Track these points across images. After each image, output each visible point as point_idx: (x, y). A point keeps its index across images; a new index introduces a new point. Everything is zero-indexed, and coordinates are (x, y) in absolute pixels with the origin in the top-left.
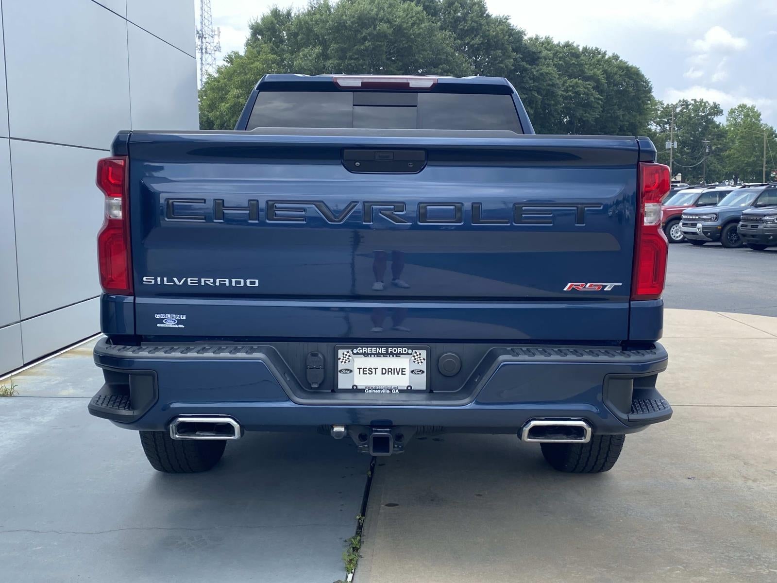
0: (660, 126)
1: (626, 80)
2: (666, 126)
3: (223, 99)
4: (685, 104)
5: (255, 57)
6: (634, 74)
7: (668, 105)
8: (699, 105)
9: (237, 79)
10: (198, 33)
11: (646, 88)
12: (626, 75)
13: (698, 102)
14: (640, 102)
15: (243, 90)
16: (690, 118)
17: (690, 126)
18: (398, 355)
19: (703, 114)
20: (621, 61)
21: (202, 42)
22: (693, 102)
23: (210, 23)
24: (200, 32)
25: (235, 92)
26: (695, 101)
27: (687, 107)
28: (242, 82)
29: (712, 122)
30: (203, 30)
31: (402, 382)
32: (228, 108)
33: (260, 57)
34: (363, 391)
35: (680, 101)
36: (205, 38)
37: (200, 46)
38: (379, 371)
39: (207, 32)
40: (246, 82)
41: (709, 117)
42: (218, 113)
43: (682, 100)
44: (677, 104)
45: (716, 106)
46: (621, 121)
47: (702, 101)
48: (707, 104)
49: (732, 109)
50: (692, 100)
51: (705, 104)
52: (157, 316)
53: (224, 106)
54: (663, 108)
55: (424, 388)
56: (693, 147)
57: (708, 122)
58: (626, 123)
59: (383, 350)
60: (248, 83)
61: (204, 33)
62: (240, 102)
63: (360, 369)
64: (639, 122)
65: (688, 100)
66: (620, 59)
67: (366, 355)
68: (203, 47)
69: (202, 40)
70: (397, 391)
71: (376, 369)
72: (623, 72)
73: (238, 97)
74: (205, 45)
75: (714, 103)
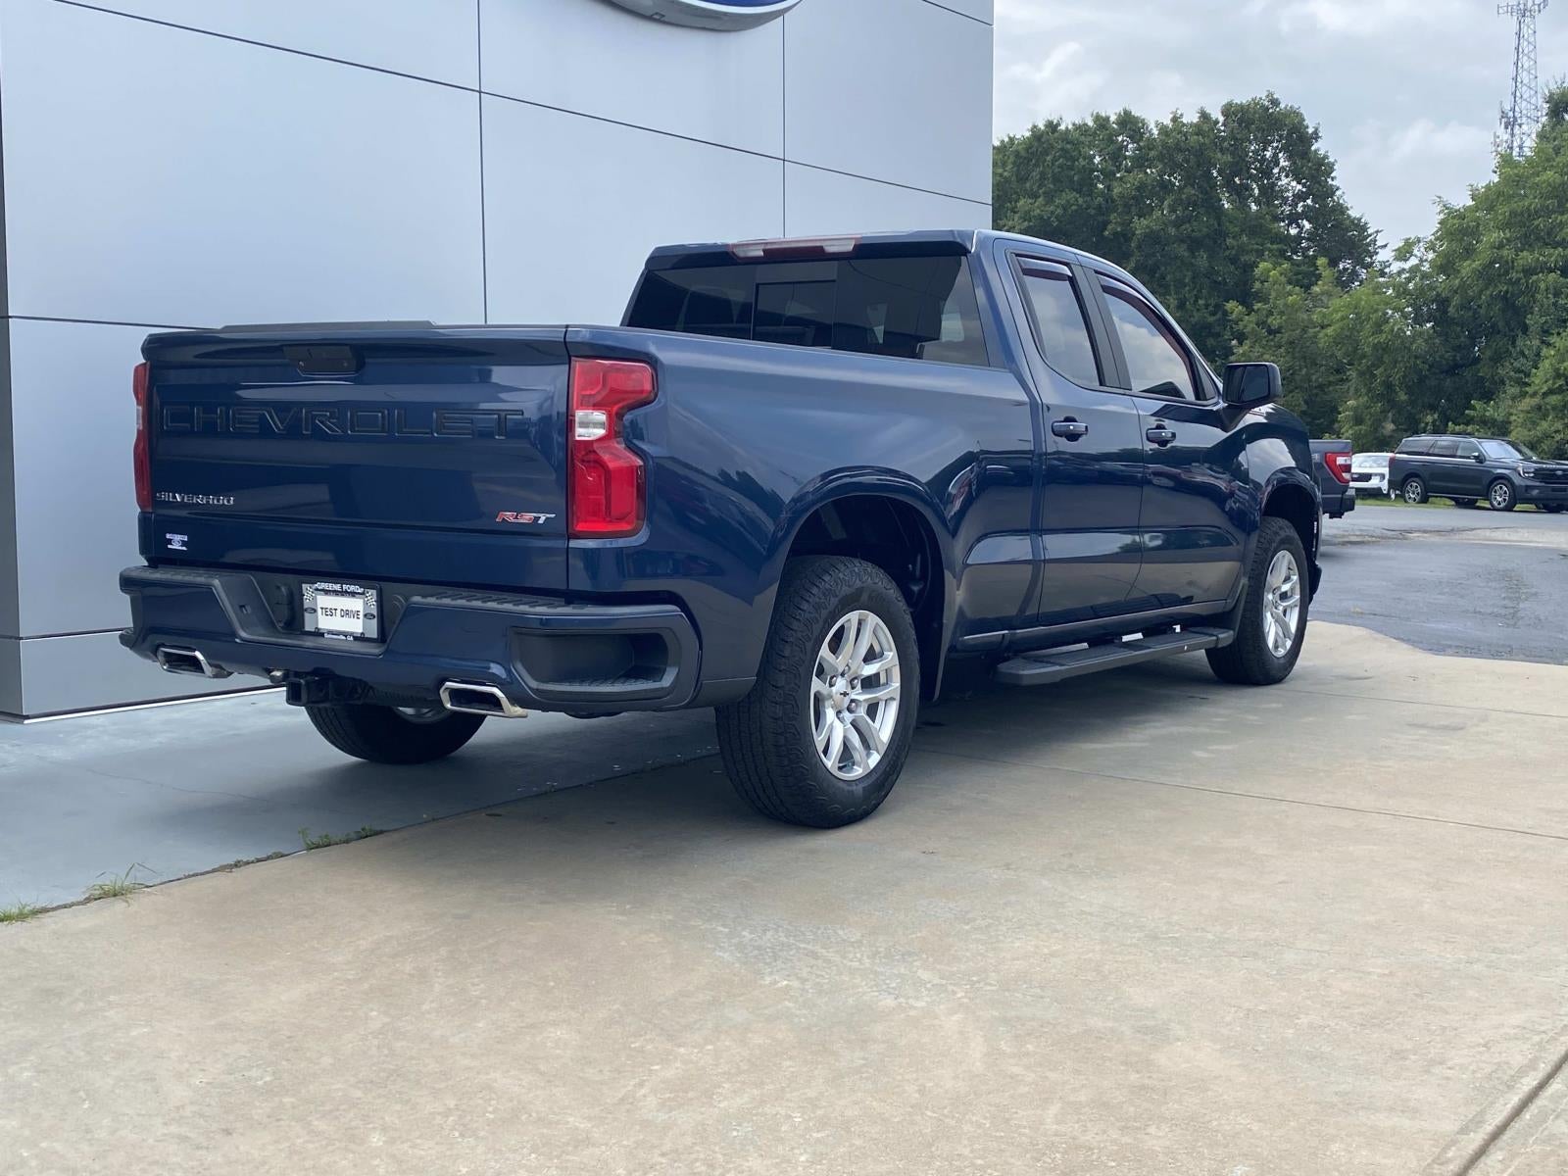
3: (1469, 252)
5: (1548, 160)
9: (1503, 210)
10: (1504, 115)
15: (1514, 232)
18: (353, 594)
21: (1513, 135)
23: (1532, 92)
24: (1511, 114)
25: (1496, 236)
28: (1513, 214)
30: (1517, 109)
31: (356, 626)
32: (1474, 271)
33: (1558, 160)
34: (322, 635)
36: (1520, 125)
37: (1506, 142)
38: (338, 612)
39: (1524, 112)
40: (1522, 214)
42: (1457, 282)
52: (168, 536)
53: (1467, 268)
55: (375, 636)
59: (337, 587)
60: (1526, 215)
61: (1518, 115)
62: (1502, 257)
63: (322, 608)
67: (327, 592)
68: (1515, 144)
69: (1512, 129)
70: (352, 638)
71: (336, 610)
73: (1501, 246)
74: (1518, 140)
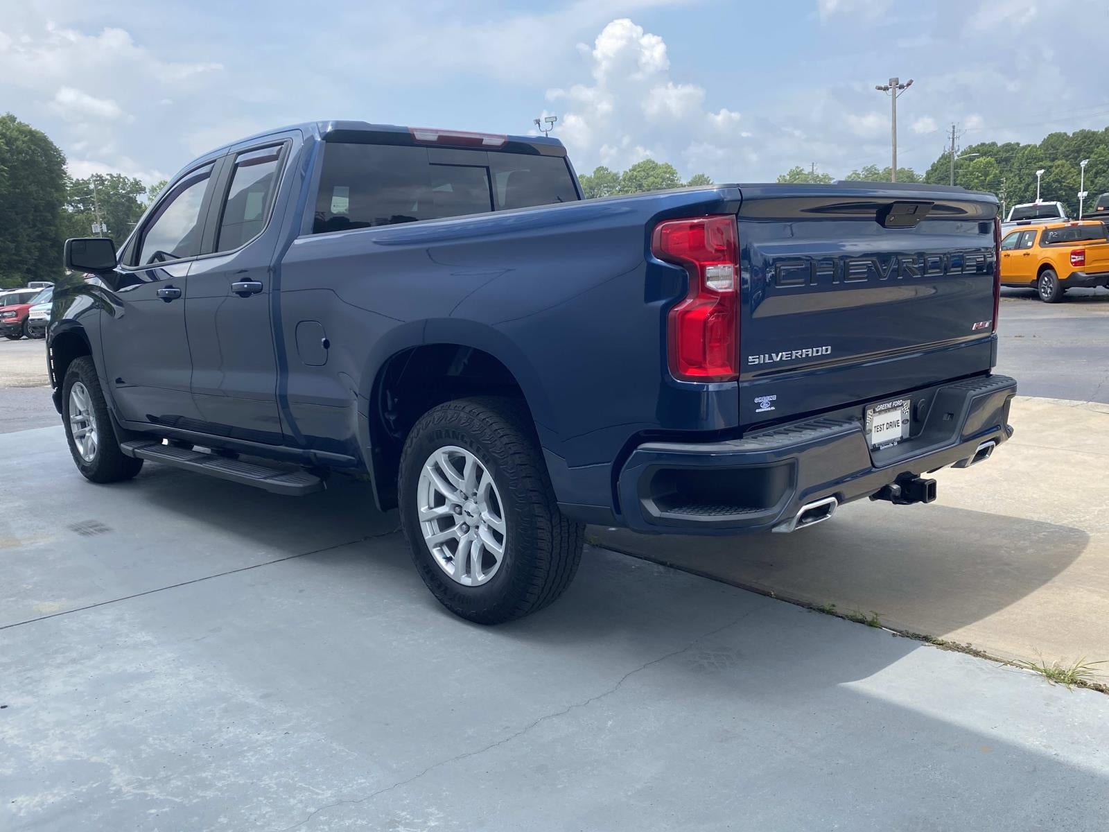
0: (72, 206)
1: (33, 148)
2: (79, 205)
4: (100, 180)
6: (41, 140)
7: (78, 180)
8: (117, 182)
11: (57, 158)
12: (31, 140)
13: (115, 177)
14: (54, 175)
16: (110, 197)
17: (111, 206)
19: (123, 192)
20: (20, 123)
22: (109, 177)
26: (111, 175)
27: (103, 184)
29: (134, 201)
31: (897, 433)
35: (93, 175)
41: (131, 195)
43: (94, 174)
44: (89, 180)
45: (137, 183)
46: (33, 198)
47: (119, 176)
48: (126, 180)
49: (153, 186)
50: (107, 175)
51: (124, 180)
54: (72, 183)
55: (906, 437)
56: (118, 231)
57: (131, 201)
58: (41, 201)
59: (889, 405)
63: (876, 427)
64: (57, 201)
65: (103, 175)
66: (18, 120)
67: (880, 412)
70: (896, 443)
71: (883, 425)
72: (25, 137)
75: (135, 180)
